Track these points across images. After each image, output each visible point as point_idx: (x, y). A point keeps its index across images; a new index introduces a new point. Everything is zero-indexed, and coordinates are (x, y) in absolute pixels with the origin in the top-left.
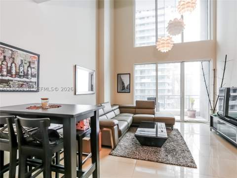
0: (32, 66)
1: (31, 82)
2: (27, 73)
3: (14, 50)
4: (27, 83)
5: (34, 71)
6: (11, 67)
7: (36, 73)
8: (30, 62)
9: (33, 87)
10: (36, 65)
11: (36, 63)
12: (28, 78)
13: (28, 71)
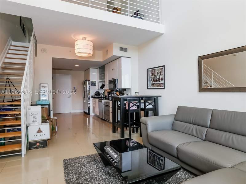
0: (161, 74)
1: (161, 83)
2: (160, 79)
3: (155, 69)
4: (160, 84)
5: (162, 76)
6: (154, 77)
7: (163, 77)
8: (160, 72)
9: (162, 86)
10: (163, 73)
11: (163, 72)
12: (160, 81)
13: (160, 77)
